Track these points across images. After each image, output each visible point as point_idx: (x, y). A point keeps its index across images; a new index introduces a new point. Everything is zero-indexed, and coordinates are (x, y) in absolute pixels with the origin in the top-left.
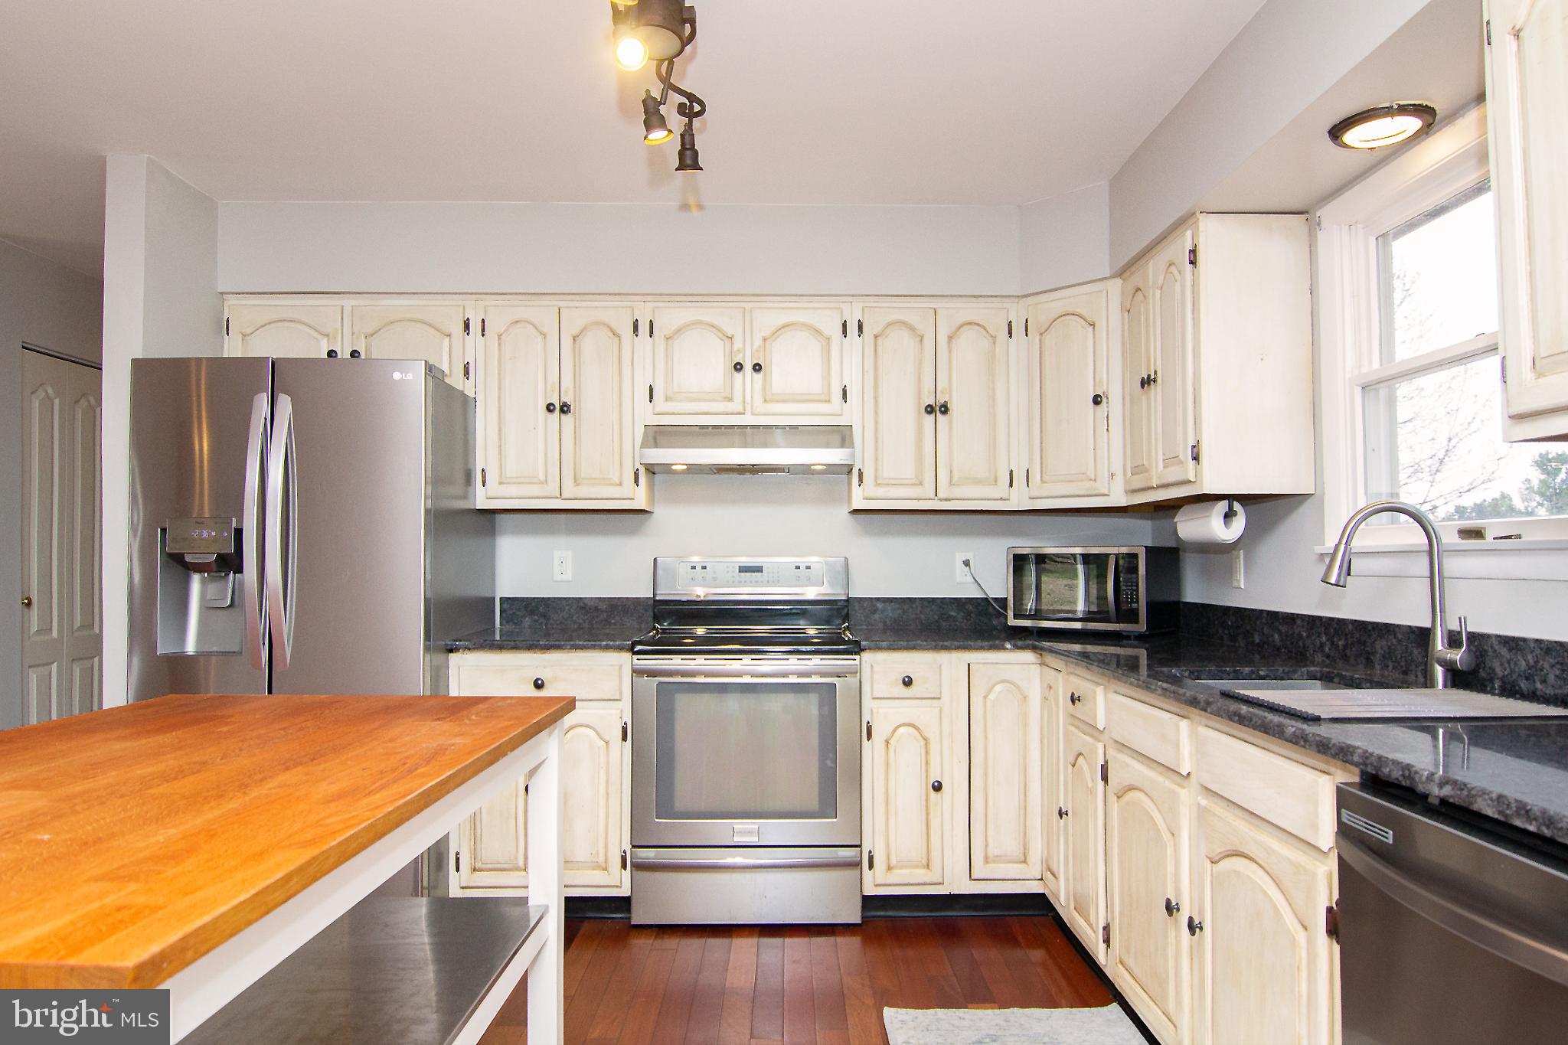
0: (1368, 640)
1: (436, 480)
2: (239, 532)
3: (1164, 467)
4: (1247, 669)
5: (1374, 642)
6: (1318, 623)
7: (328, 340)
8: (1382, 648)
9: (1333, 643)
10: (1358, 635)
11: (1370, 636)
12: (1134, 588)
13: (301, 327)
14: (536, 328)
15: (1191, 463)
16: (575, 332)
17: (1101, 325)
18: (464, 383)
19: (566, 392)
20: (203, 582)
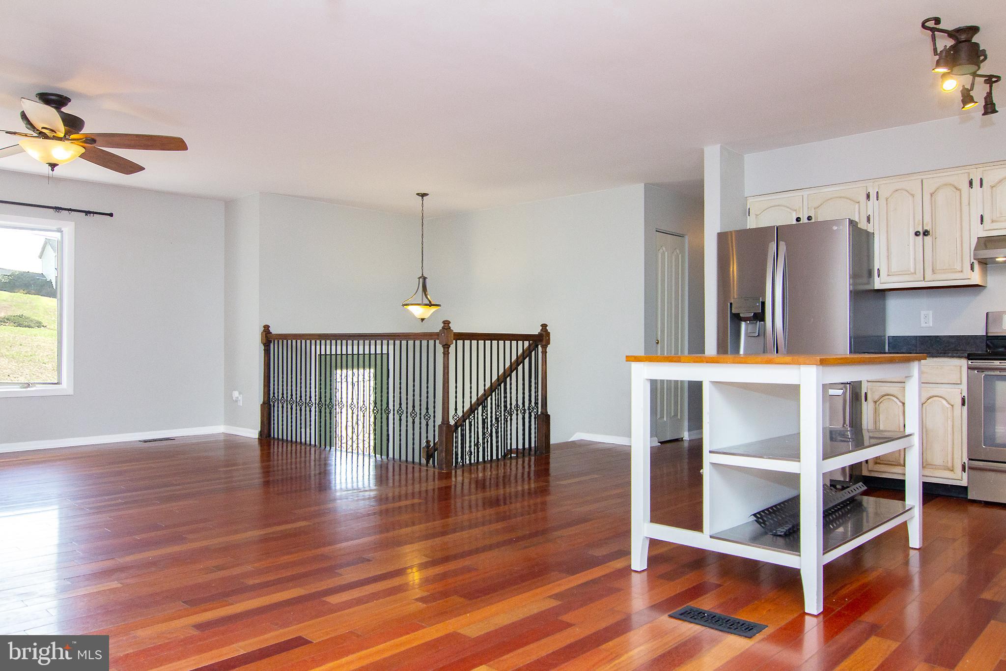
1: (855, 276)
2: (763, 304)
7: (796, 213)
13: (783, 208)
14: (908, 192)
16: (932, 191)
18: (867, 226)
19: (926, 224)
20: (747, 325)
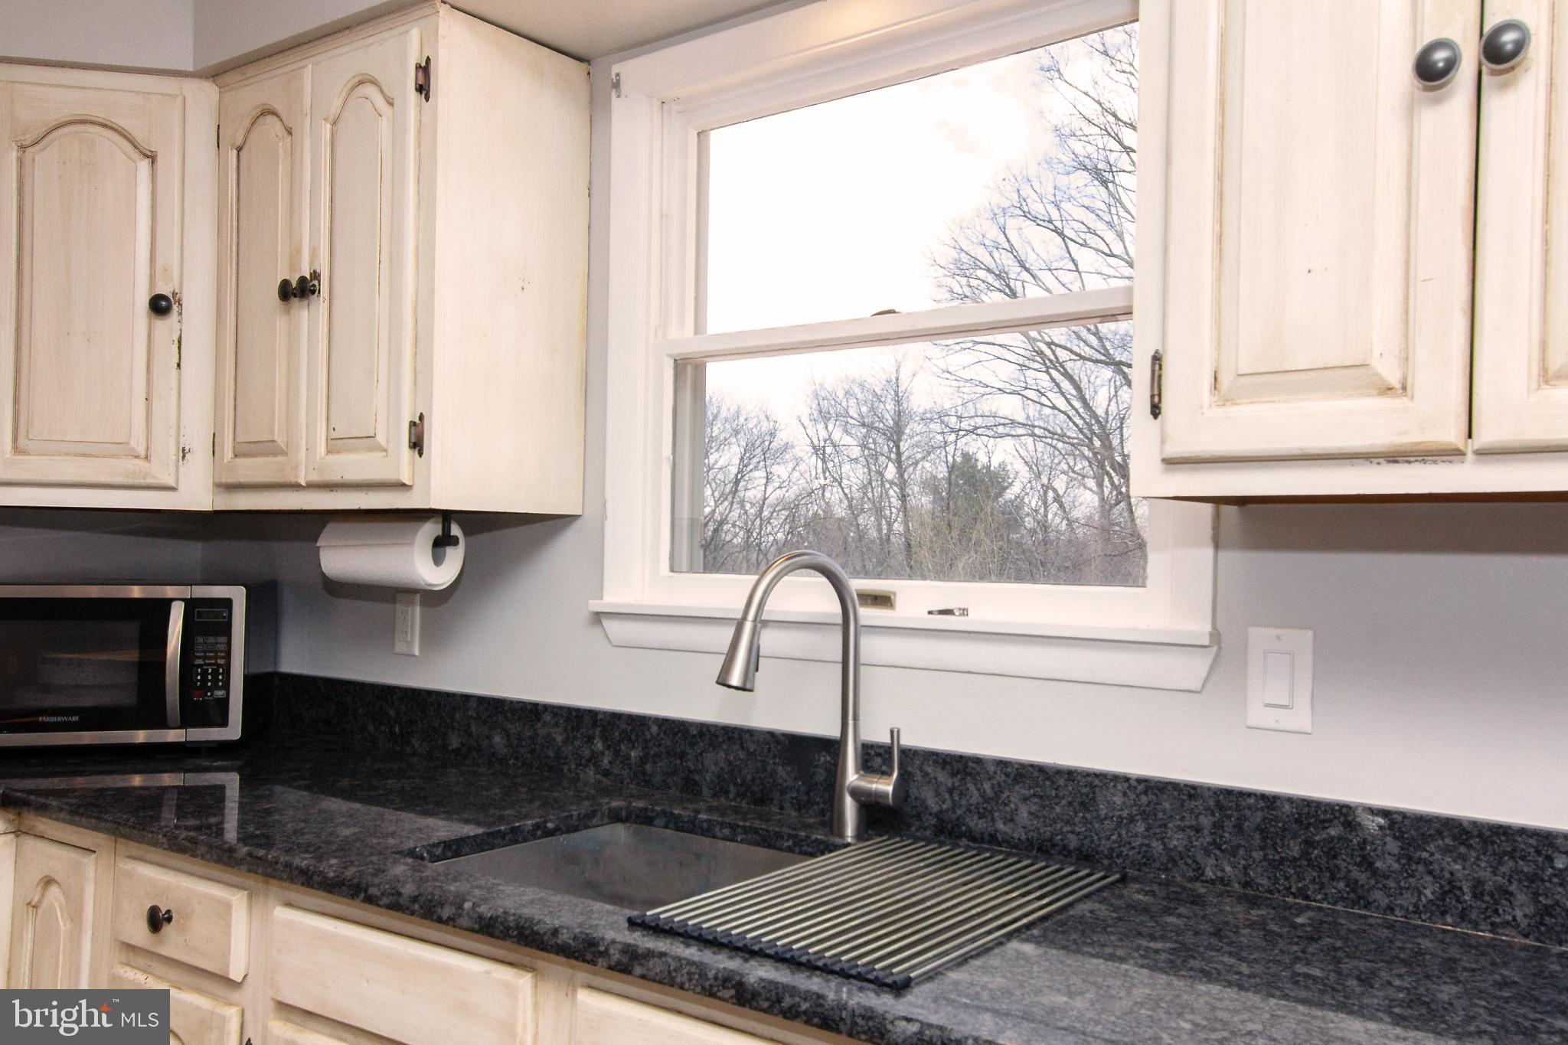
0: (688, 750)
3: (329, 452)
4: (529, 822)
5: (701, 754)
6: (587, 718)
8: (716, 764)
9: (617, 753)
10: (669, 743)
11: (692, 745)
12: (221, 662)
15: (405, 451)
17: (169, 162)
